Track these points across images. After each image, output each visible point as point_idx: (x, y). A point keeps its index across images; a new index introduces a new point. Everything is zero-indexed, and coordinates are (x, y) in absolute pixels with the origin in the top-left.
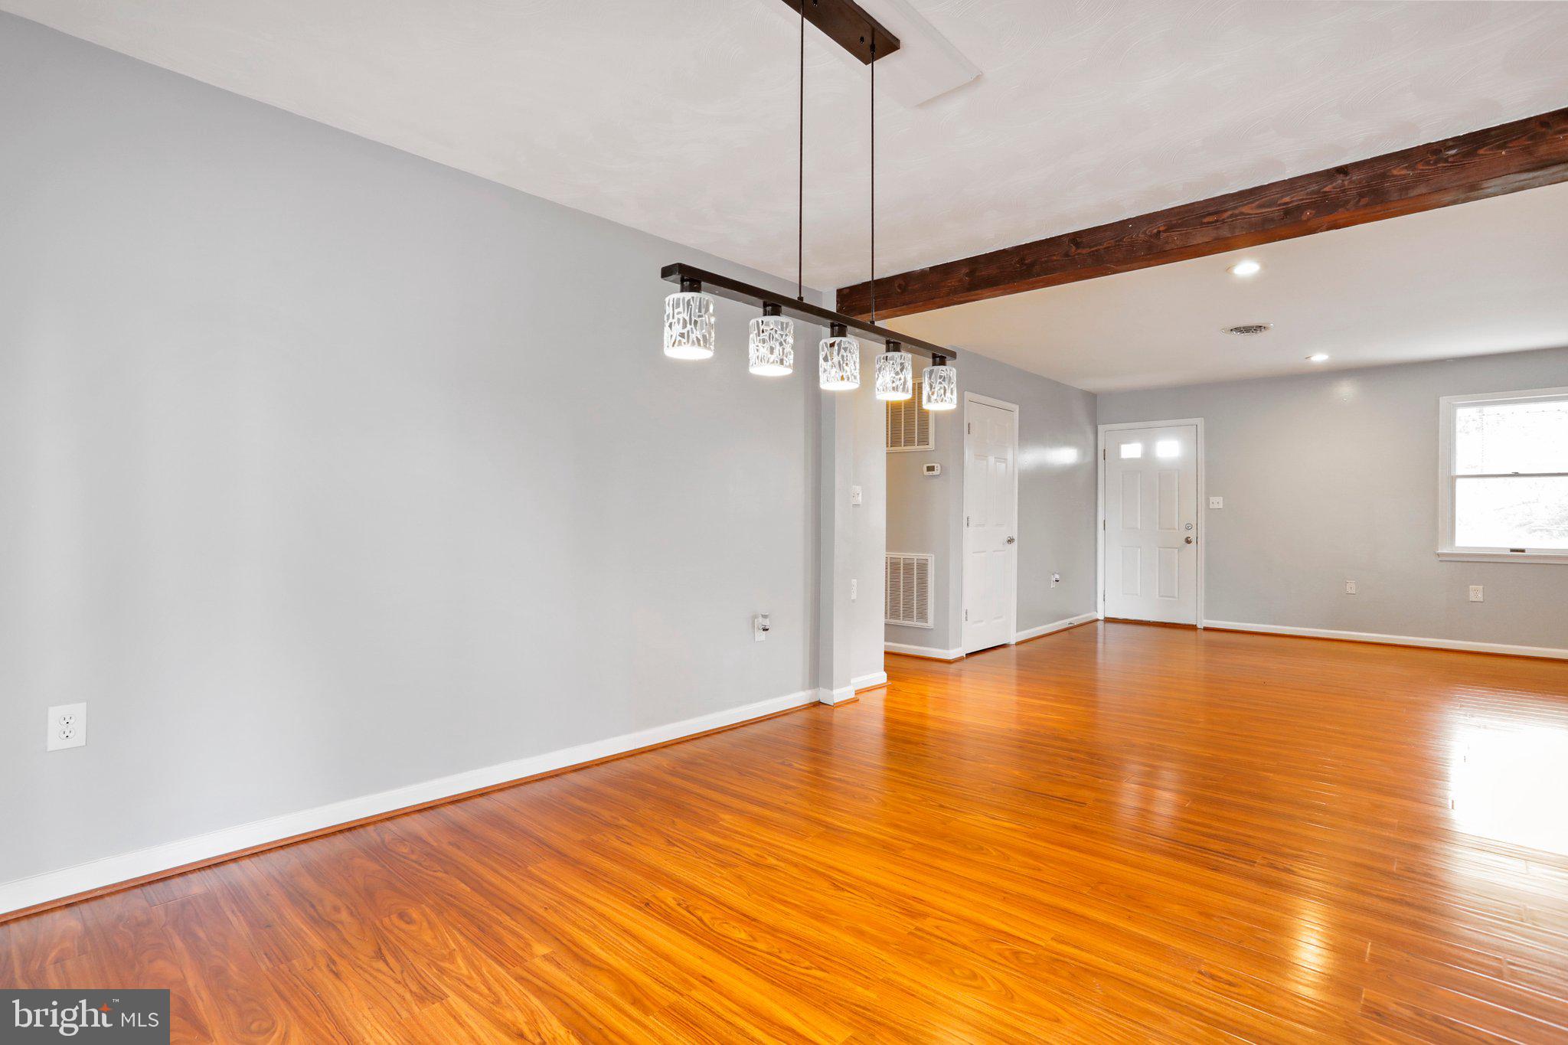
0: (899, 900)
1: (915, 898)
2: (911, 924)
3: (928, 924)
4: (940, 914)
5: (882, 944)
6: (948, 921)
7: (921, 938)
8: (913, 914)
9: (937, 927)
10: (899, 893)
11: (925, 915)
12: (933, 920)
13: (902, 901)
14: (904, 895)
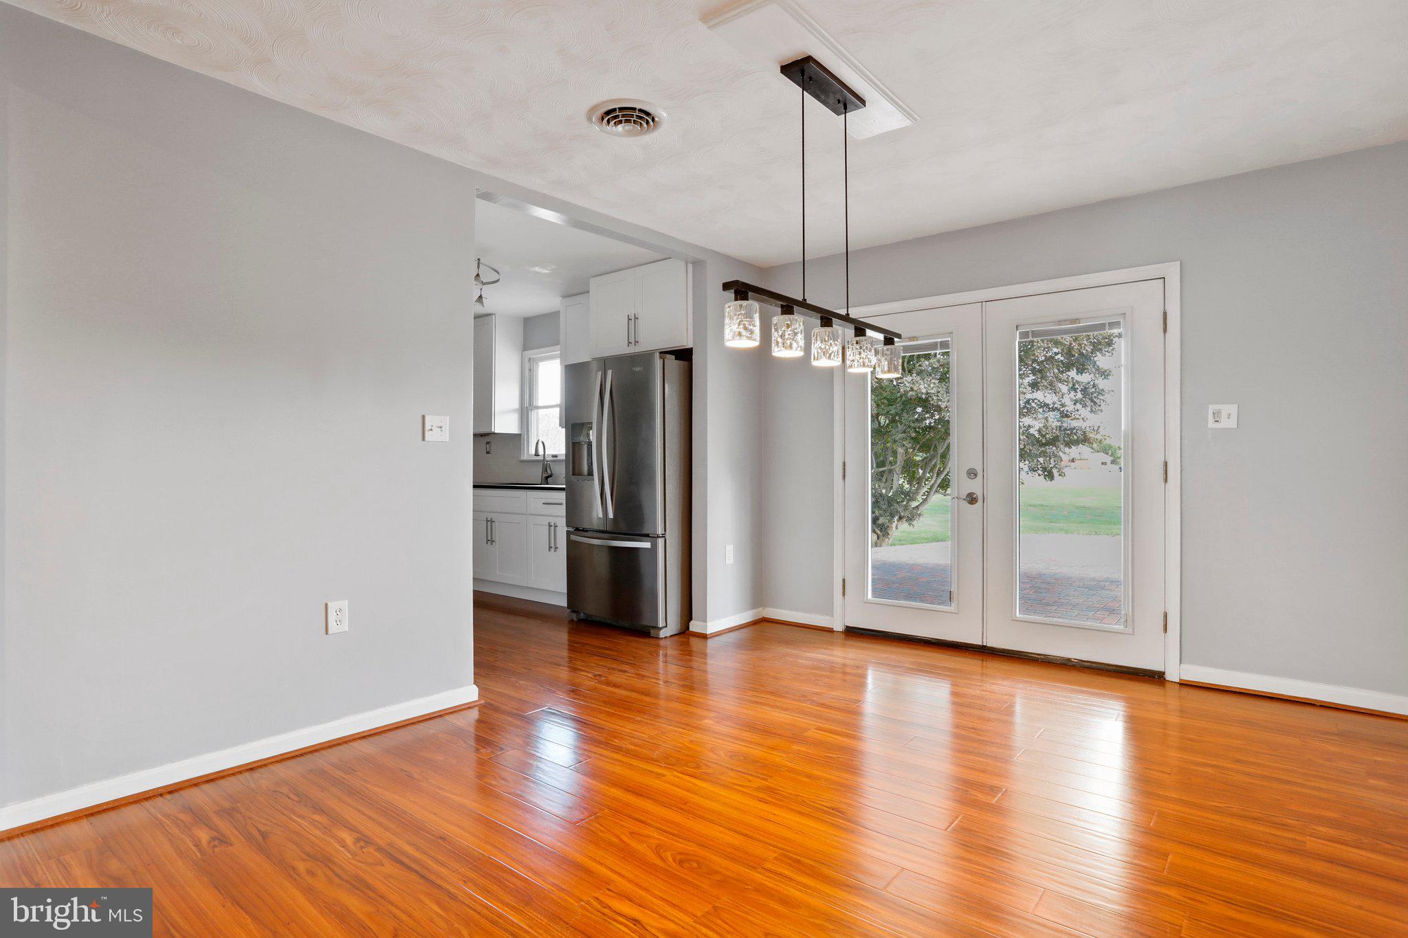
0: (780, 800)
1: (766, 802)
2: (771, 783)
3: (757, 783)
4: (745, 790)
5: (791, 770)
6: (739, 785)
7: (764, 775)
8: (769, 790)
9: (750, 781)
10: (782, 807)
11: (759, 789)
12: (753, 786)
13: (778, 800)
14: (775, 804)
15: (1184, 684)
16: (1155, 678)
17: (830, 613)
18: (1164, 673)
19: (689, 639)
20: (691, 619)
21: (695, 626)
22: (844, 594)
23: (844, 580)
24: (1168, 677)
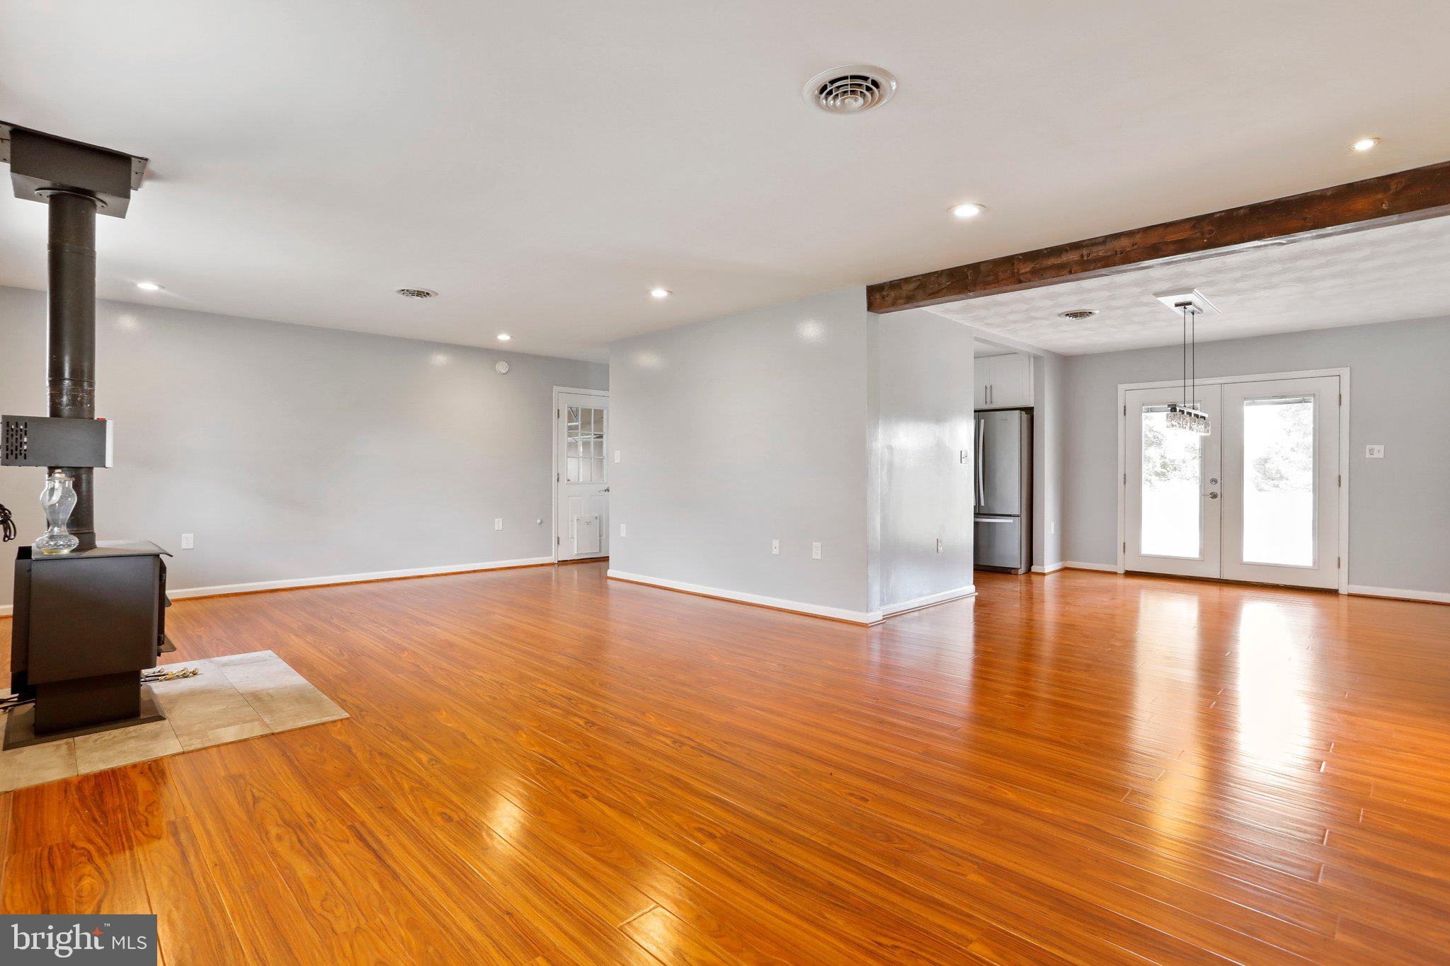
15: (1350, 595)
16: (1334, 593)
17: (1116, 563)
18: (1338, 590)
19: (1031, 577)
20: (1032, 565)
21: (1035, 569)
22: (1124, 552)
23: (1124, 543)
24: (1340, 592)
